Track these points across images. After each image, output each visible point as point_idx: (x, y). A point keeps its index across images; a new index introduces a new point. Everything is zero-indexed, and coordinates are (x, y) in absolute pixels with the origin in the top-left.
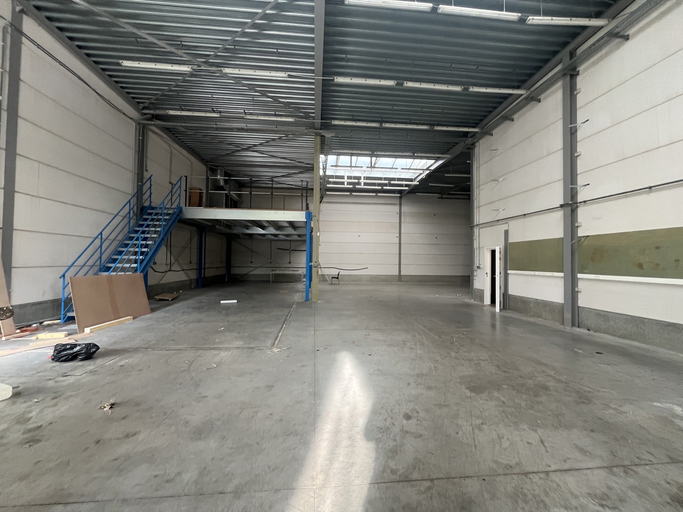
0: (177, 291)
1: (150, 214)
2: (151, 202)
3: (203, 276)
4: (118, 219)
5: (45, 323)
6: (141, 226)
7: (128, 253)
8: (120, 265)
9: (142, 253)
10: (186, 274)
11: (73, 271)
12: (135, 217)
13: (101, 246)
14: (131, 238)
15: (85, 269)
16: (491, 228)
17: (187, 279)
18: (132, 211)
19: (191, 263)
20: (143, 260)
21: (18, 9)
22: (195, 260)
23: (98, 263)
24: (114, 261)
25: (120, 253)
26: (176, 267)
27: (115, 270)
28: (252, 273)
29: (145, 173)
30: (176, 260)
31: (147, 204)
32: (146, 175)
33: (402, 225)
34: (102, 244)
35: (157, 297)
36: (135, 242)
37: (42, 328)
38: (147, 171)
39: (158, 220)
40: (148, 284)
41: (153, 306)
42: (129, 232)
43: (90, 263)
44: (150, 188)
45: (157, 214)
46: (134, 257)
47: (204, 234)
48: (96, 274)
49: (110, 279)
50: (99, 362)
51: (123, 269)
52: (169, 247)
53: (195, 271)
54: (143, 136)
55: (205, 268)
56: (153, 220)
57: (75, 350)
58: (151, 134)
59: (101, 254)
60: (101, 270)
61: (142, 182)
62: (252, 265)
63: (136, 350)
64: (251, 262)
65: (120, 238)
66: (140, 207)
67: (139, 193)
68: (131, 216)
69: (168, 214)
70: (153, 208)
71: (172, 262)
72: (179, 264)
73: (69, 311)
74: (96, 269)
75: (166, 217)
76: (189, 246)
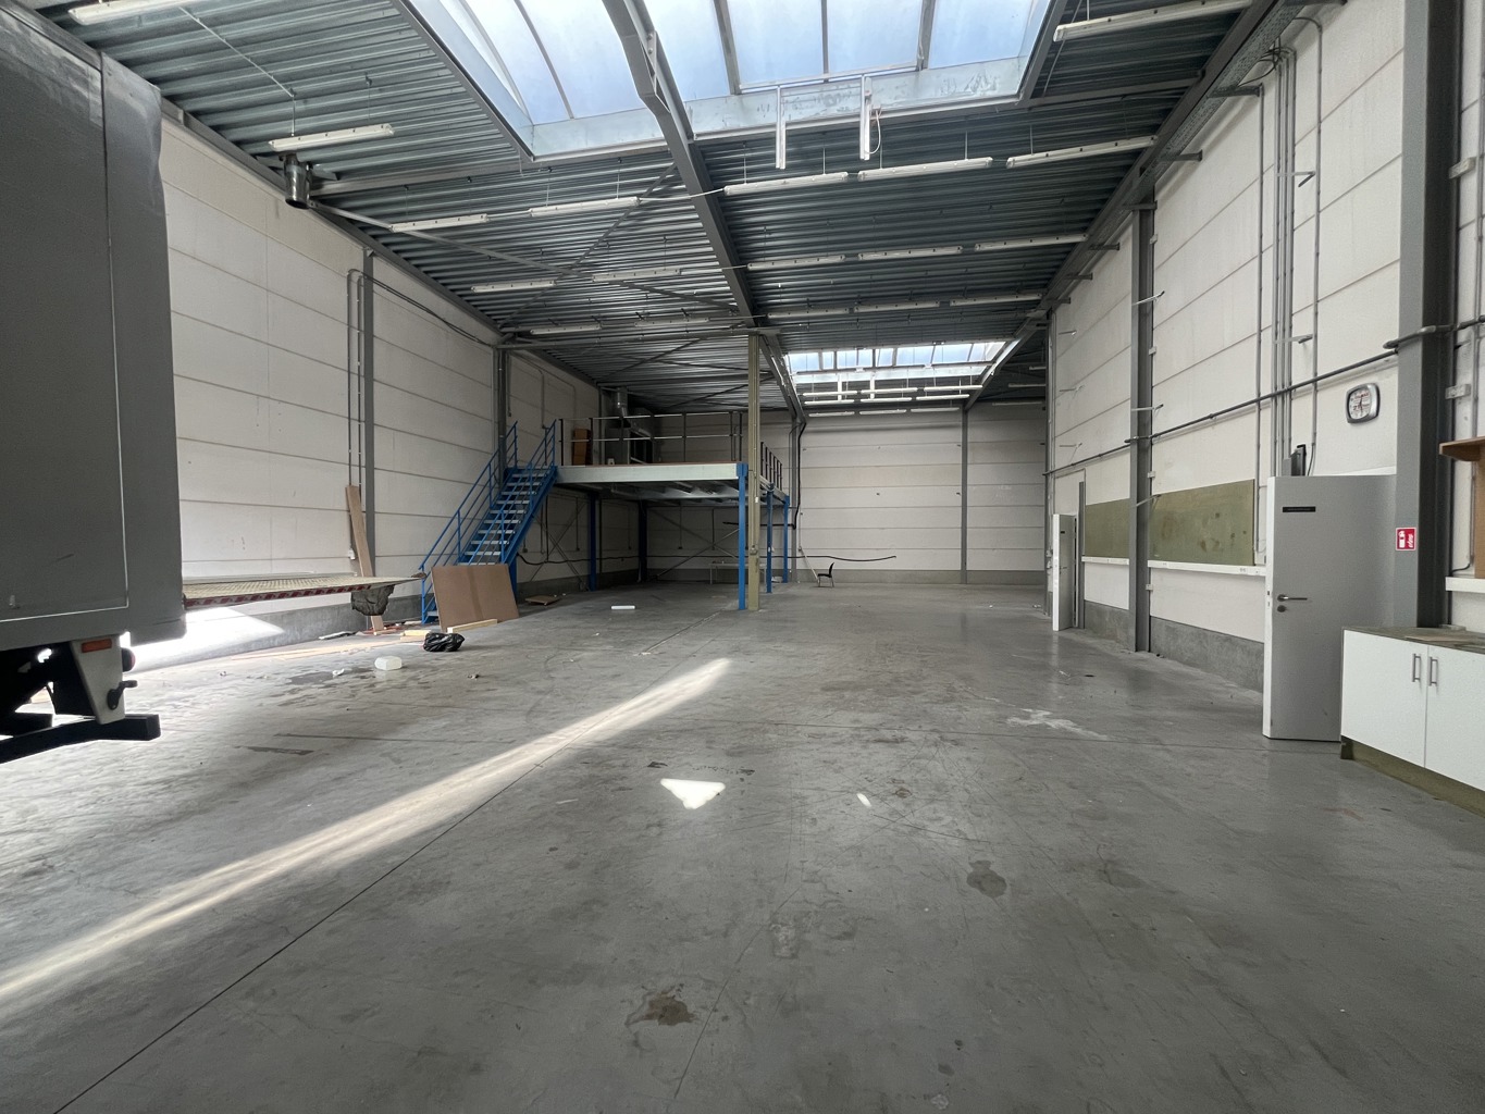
0: (559, 594)
1: (516, 480)
2: (516, 462)
3: (598, 571)
4: (478, 489)
5: (407, 623)
6: (505, 497)
7: (490, 535)
8: (480, 553)
9: (506, 537)
10: (572, 568)
11: (432, 559)
12: (497, 485)
13: (459, 529)
14: (493, 516)
15: (444, 558)
16: (1067, 477)
17: (571, 574)
18: (493, 478)
19: (578, 549)
20: (507, 547)
21: (369, 253)
22: (584, 544)
23: (457, 551)
24: (474, 547)
25: (481, 537)
26: (554, 557)
27: (476, 559)
28: (682, 567)
29: (508, 419)
30: (555, 545)
31: (511, 465)
32: (510, 422)
33: (970, 468)
34: (460, 524)
35: (530, 600)
36: (499, 522)
37: (403, 627)
38: (510, 415)
39: (526, 488)
40: (518, 581)
41: (522, 611)
42: (491, 508)
43: (448, 551)
44: (515, 441)
45: (524, 480)
46: (496, 542)
47: (597, 502)
48: (455, 564)
49: (470, 569)
50: (464, 653)
51: (485, 559)
52: (544, 525)
53: (585, 563)
54: (504, 368)
55: (601, 559)
56: (519, 488)
57: (443, 640)
58: (514, 360)
59: (460, 539)
60: (460, 560)
61: (504, 433)
62: (680, 553)
63: (499, 647)
64: (680, 548)
65: (480, 516)
66: (503, 471)
67: (501, 450)
68: (493, 483)
69: (539, 479)
70: (520, 471)
71: (550, 548)
72: (561, 552)
73: (429, 610)
74: (454, 558)
75: (535, 484)
76: (575, 523)
